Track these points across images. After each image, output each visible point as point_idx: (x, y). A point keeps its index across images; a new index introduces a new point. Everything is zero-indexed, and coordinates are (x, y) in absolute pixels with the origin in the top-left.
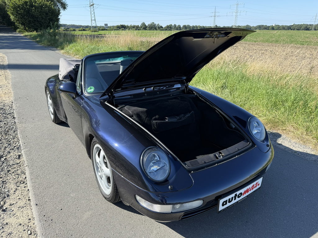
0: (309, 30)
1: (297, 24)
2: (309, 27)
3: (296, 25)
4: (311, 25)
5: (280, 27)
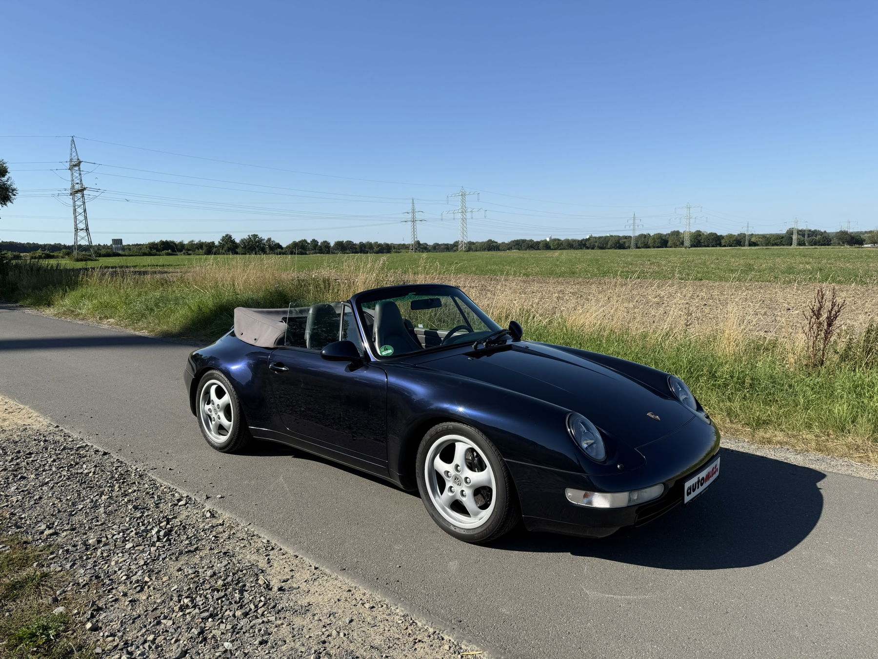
0: (624, 248)
1: (597, 235)
2: (624, 242)
3: (595, 238)
4: (626, 237)
5: (562, 244)
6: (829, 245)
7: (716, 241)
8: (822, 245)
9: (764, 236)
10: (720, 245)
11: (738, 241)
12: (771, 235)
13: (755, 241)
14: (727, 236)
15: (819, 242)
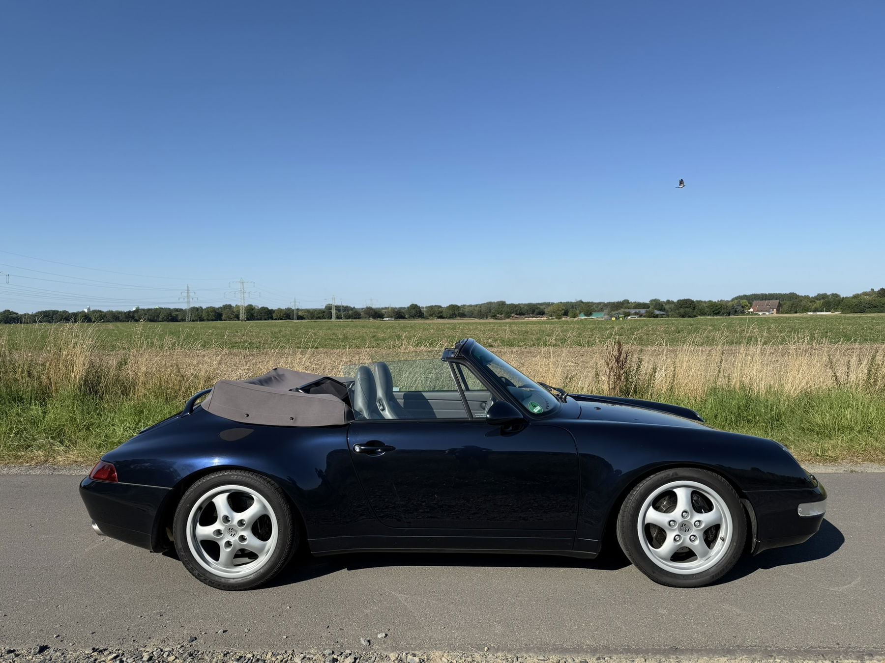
0: (177, 321)
2: (177, 315)
5: (105, 316)
6: (359, 318)
7: (268, 315)
8: (354, 318)
9: (308, 311)
10: (272, 319)
11: (287, 315)
12: (314, 309)
13: (302, 315)
14: (277, 310)
15: (352, 316)
